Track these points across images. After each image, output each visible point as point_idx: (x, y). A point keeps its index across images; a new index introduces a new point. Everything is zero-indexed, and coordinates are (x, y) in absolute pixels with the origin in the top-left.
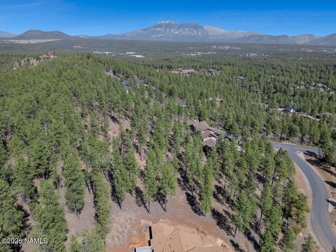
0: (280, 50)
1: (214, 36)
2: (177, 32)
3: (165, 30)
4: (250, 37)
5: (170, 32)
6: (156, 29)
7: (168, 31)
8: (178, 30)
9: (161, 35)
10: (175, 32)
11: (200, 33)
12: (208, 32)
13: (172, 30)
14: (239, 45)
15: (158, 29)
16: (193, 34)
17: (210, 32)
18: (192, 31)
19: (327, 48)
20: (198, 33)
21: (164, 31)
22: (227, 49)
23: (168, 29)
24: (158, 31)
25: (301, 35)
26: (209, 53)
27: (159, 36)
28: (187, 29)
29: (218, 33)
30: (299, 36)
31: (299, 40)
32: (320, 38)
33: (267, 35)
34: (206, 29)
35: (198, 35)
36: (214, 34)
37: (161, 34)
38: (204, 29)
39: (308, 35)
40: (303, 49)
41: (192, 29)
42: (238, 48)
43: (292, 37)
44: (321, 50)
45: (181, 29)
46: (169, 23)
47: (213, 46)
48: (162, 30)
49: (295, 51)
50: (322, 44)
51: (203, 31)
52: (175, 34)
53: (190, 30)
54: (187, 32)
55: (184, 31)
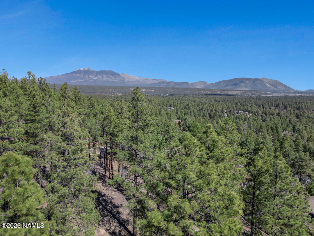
0: (186, 92)
1: (130, 82)
2: (96, 78)
4: (160, 83)
5: (89, 78)
6: (75, 75)
7: (86, 77)
8: (96, 76)
10: (94, 78)
11: (117, 79)
12: (124, 78)
13: (91, 76)
14: (153, 88)
15: (78, 75)
16: (111, 80)
17: (126, 79)
18: (110, 78)
19: (219, 90)
20: (115, 79)
21: (83, 77)
23: (87, 75)
24: (77, 77)
25: (198, 82)
27: (78, 81)
28: (105, 76)
29: (133, 79)
30: (196, 83)
31: (197, 85)
32: (211, 84)
33: (173, 82)
34: (122, 76)
35: (116, 81)
36: (130, 80)
37: (80, 80)
38: (120, 76)
39: (202, 82)
40: (202, 92)
41: (110, 76)
42: (153, 91)
43: (191, 83)
44: (216, 92)
45: (99, 76)
46: (87, 70)
48: (81, 76)
49: (197, 92)
50: (214, 88)
51: (120, 78)
52: (94, 80)
53: (108, 77)
54: (105, 78)
55: (102, 77)
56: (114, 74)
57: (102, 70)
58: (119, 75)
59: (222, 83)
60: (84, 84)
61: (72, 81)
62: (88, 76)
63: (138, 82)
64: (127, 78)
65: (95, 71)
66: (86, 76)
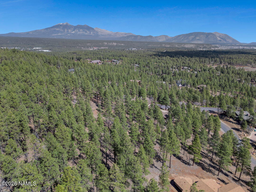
0: (150, 45)
1: (103, 35)
2: (73, 32)
3: (63, 30)
4: (128, 37)
5: (68, 31)
6: (55, 29)
8: (74, 30)
9: (60, 34)
10: (72, 32)
11: (92, 33)
12: (98, 32)
13: (70, 30)
14: (123, 42)
15: (58, 29)
16: (87, 34)
17: (100, 33)
18: (86, 32)
19: (177, 44)
21: (62, 31)
22: (115, 45)
24: (58, 31)
25: (160, 36)
26: (102, 48)
27: (59, 34)
28: (81, 30)
29: (105, 33)
30: (159, 36)
31: (159, 39)
32: (171, 38)
33: (139, 35)
34: (96, 30)
35: (91, 34)
36: (103, 34)
37: (60, 33)
38: (95, 30)
39: (164, 35)
40: (163, 45)
41: (86, 30)
42: (123, 44)
43: (155, 37)
44: (174, 45)
45: (77, 30)
47: (104, 43)
48: (61, 30)
49: (159, 46)
50: (173, 41)
51: (94, 32)
52: (72, 33)
53: (84, 31)
54: (81, 32)
55: (79, 31)
56: (89, 28)
57: (79, 25)
58: (93, 29)
59: (181, 37)
60: (64, 37)
61: (54, 35)
62: (67, 30)
63: (110, 35)
65: (73, 26)
66: (65, 30)
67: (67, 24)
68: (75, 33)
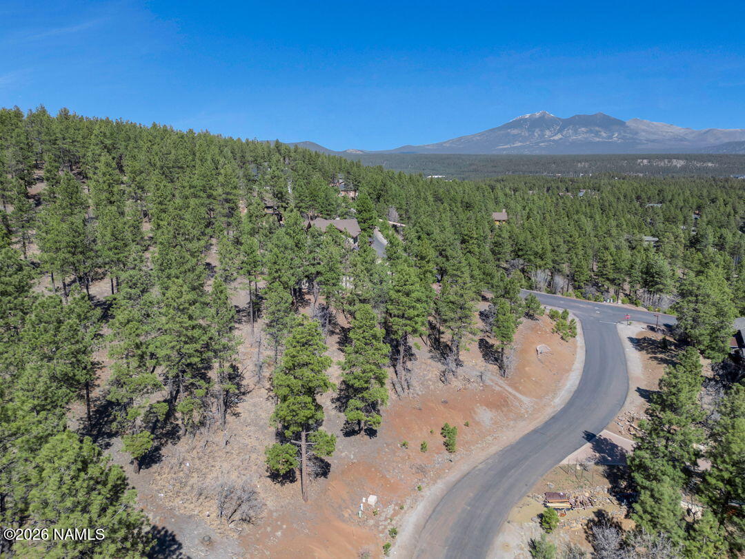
1: (653, 141)
2: (559, 136)
3: (530, 133)
5: (541, 136)
6: (509, 130)
7: (536, 134)
8: (560, 131)
9: (520, 144)
10: (554, 136)
11: (616, 137)
12: (637, 133)
13: (548, 133)
14: (710, 158)
15: (515, 132)
16: (598, 139)
17: (644, 134)
18: (597, 134)
20: (610, 137)
21: (527, 134)
22: (679, 166)
23: (537, 130)
24: (514, 135)
27: (515, 145)
28: (583, 129)
29: (664, 134)
34: (632, 127)
35: (610, 140)
36: (653, 137)
37: (520, 142)
38: (628, 127)
41: (597, 129)
42: (710, 164)
45: (568, 130)
46: (540, 117)
47: (640, 161)
48: (523, 134)
51: (625, 132)
52: (554, 141)
53: (591, 132)
54: (582, 134)
55: (576, 132)
56: (608, 123)
57: (578, 116)
58: (622, 124)
60: (527, 152)
61: (502, 147)
62: (539, 133)
63: (681, 140)
64: (643, 131)
65: (559, 119)
66: (534, 132)
67: (544, 116)
68: (561, 139)
